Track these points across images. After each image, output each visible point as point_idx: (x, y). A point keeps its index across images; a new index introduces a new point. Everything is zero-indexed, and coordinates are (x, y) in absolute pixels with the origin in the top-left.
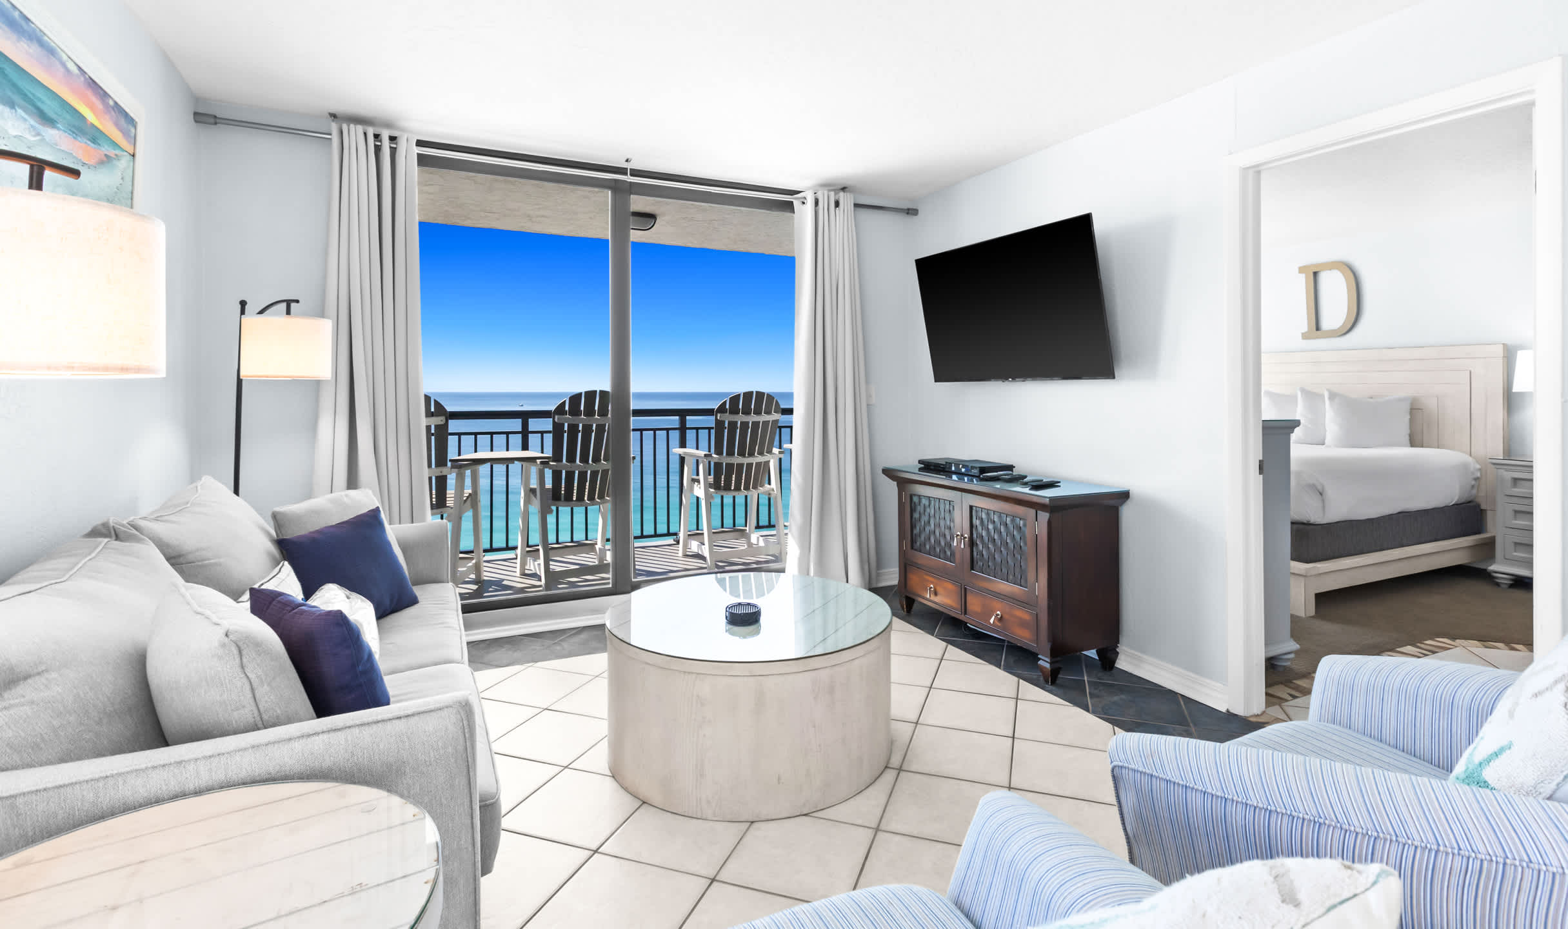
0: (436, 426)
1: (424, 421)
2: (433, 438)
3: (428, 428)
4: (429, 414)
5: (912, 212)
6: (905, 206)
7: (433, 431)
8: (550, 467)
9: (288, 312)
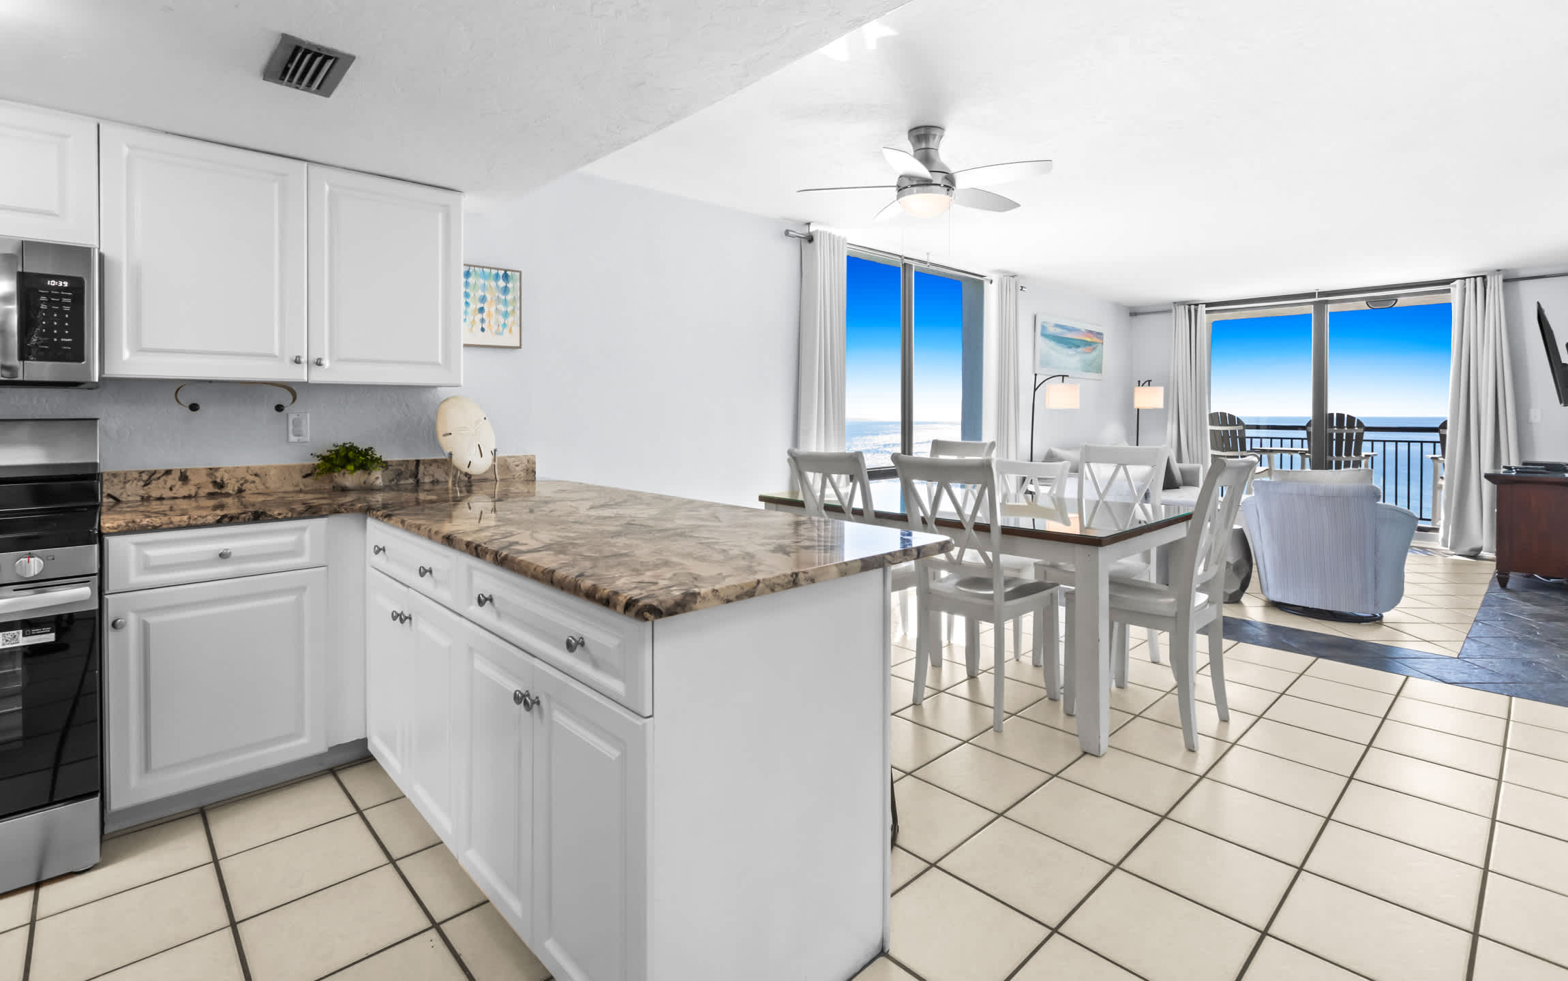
0: (1239, 431)
2: (1237, 439)
7: (1237, 435)
9: (1149, 385)
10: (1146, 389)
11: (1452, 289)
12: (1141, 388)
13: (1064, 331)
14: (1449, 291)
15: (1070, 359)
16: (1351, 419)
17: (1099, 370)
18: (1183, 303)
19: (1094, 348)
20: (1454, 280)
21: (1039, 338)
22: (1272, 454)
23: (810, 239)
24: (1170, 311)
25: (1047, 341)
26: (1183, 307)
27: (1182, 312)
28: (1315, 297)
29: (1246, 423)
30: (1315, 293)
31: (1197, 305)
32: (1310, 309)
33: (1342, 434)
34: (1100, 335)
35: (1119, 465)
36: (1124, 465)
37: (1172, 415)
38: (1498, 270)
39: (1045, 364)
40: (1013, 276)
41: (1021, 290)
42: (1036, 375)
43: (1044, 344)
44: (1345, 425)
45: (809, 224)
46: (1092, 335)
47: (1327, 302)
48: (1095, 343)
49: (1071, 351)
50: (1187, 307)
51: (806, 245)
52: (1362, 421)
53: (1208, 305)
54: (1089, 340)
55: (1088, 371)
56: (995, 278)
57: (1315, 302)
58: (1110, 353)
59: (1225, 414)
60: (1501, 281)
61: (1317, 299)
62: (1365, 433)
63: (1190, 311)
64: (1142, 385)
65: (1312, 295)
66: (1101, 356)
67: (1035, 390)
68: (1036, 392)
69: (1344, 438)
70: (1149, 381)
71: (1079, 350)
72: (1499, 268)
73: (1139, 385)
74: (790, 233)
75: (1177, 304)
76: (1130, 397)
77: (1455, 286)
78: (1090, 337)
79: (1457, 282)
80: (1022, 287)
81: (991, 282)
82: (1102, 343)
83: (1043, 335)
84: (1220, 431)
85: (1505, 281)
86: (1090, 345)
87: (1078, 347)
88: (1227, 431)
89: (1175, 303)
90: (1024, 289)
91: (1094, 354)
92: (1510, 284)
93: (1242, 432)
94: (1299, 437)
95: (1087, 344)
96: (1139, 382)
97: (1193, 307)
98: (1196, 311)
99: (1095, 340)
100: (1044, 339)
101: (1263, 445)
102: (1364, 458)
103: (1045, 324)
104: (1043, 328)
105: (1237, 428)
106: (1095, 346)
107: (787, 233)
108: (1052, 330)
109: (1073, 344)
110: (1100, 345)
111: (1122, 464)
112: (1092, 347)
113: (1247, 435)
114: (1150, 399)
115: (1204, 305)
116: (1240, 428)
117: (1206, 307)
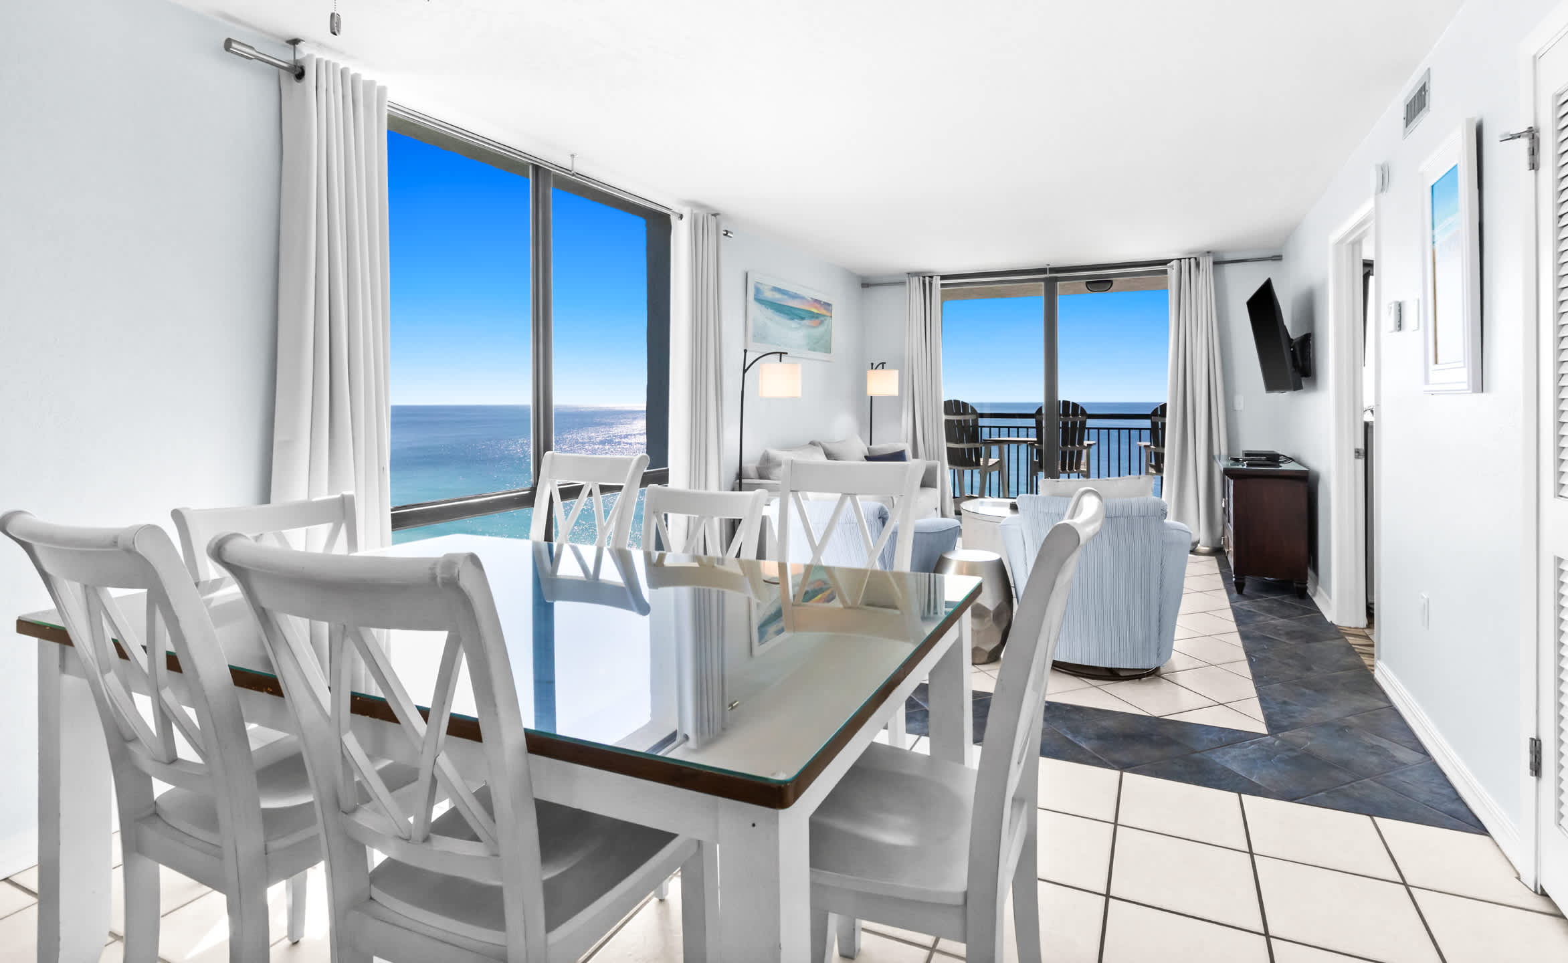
10: (879, 371)
11: (1169, 270)
12: (874, 371)
13: (785, 297)
14: (1165, 272)
15: (792, 334)
16: (1075, 406)
17: (827, 349)
18: (917, 274)
19: (822, 322)
20: (1171, 260)
21: (752, 304)
22: (1001, 445)
23: (300, 74)
24: (903, 283)
25: (763, 308)
26: (917, 278)
27: (916, 283)
28: (1046, 273)
29: (979, 412)
30: (1046, 269)
31: (931, 277)
33: (1068, 423)
34: (828, 306)
35: (845, 495)
36: (853, 495)
37: (907, 403)
38: (1208, 252)
39: (760, 337)
40: (715, 215)
41: (726, 235)
42: (745, 351)
43: (755, 309)
44: (1070, 412)
45: (295, 42)
46: (818, 306)
47: (1057, 279)
48: (824, 316)
49: (794, 324)
50: (921, 278)
51: (289, 82)
52: (1085, 408)
53: (943, 277)
54: (815, 311)
55: (814, 350)
56: (686, 212)
57: (1046, 278)
58: (840, 328)
59: (958, 401)
60: (1211, 264)
61: (1048, 275)
62: (1088, 420)
63: (924, 282)
64: (876, 368)
65: (1043, 271)
66: (829, 333)
67: (745, 371)
68: (746, 374)
69: (1070, 427)
70: (883, 363)
71: (806, 322)
72: (1208, 250)
73: (872, 369)
74: (234, 45)
75: (910, 274)
76: (862, 383)
78: (816, 308)
79: (1174, 263)
80: (727, 231)
81: (681, 217)
82: (831, 317)
83: (759, 300)
84: (954, 421)
85: (1215, 263)
86: (817, 318)
87: (803, 319)
88: (961, 421)
89: (909, 273)
90: (729, 234)
91: (821, 329)
92: (1218, 267)
93: (976, 422)
95: (814, 316)
96: (872, 364)
97: (927, 279)
98: (931, 284)
99: (823, 312)
100: (759, 305)
101: (992, 436)
102: (1085, 448)
103: (759, 286)
104: (758, 291)
105: (970, 418)
106: (822, 319)
107: (228, 44)
108: (769, 295)
109: (797, 315)
110: (829, 318)
111: (849, 494)
112: (818, 321)
113: (980, 424)
114: (884, 384)
115: (939, 277)
116: (974, 417)
117: (941, 279)
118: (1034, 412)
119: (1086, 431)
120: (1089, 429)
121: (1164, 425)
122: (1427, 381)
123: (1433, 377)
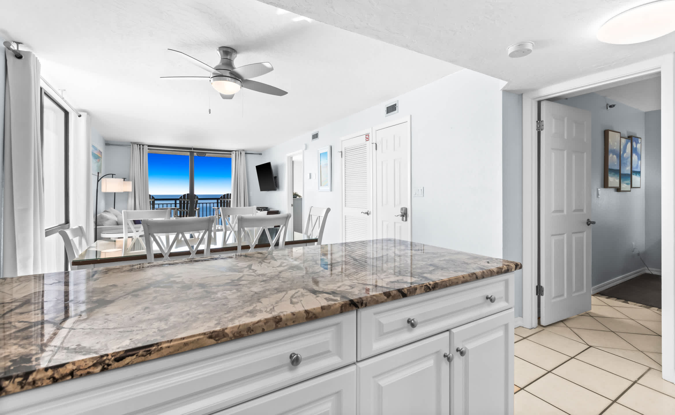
0: (152, 201)
1: (149, 200)
2: (151, 205)
3: (150, 202)
4: (150, 199)
5: (261, 154)
6: (259, 153)
7: (151, 203)
8: (179, 210)
9: (126, 180)
11: (232, 154)
15: (95, 165)
17: (101, 172)
18: (137, 143)
20: (233, 151)
23: (19, 56)
26: (137, 145)
27: (136, 147)
28: (192, 150)
29: (155, 198)
30: (192, 148)
31: (143, 145)
32: (188, 154)
33: (185, 201)
37: (131, 195)
38: (244, 150)
45: (18, 43)
47: (194, 152)
53: (149, 146)
54: (99, 155)
60: (244, 153)
63: (140, 148)
65: (190, 149)
67: (98, 181)
69: (186, 203)
70: (125, 178)
75: (134, 143)
77: (233, 153)
82: (102, 158)
91: (100, 163)
92: (246, 155)
94: (170, 203)
97: (141, 146)
98: (143, 148)
109: (96, 157)
112: (99, 159)
115: (147, 146)
116: (153, 200)
117: (148, 147)
118: (179, 198)
119: (198, 204)
120: (199, 203)
121: (230, 201)
122: (319, 189)
123: (320, 189)
